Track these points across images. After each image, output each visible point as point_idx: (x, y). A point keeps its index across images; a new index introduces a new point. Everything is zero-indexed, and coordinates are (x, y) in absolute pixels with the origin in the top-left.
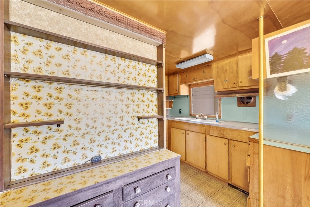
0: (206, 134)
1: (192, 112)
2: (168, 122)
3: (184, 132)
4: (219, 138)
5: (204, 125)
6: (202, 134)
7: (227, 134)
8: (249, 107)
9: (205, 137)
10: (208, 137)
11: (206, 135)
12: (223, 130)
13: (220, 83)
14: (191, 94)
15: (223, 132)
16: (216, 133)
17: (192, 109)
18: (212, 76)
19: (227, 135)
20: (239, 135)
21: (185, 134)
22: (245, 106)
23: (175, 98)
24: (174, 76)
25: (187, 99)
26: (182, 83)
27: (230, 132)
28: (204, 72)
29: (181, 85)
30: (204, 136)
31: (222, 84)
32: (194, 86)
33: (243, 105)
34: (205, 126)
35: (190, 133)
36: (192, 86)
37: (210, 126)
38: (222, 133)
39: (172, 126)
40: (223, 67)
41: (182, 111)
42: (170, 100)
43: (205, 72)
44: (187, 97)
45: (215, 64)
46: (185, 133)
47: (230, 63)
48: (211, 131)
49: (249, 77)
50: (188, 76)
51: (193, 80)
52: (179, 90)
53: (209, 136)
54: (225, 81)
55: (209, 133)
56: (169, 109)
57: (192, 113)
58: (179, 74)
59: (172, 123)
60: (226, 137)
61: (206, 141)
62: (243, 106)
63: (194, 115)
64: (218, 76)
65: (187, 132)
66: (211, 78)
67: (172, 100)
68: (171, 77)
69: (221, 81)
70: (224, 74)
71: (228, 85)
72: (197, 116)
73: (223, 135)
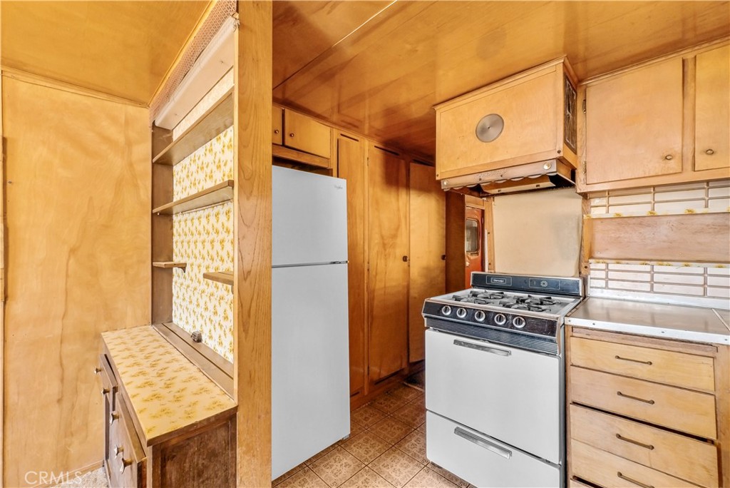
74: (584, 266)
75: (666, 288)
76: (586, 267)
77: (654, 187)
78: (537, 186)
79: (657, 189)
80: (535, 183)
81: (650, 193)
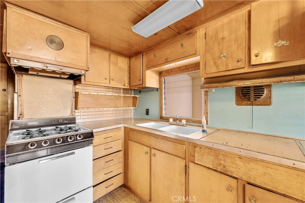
0: (187, 159)
1: (164, 112)
2: (125, 130)
3: (148, 149)
4: (215, 173)
5: (184, 142)
6: (179, 159)
7: (234, 166)
8: (258, 105)
9: (186, 166)
10: (191, 165)
11: (187, 161)
12: (224, 155)
13: (212, 63)
14: (162, 85)
15: (225, 161)
16: (208, 161)
17: (163, 109)
18: (196, 51)
19: (233, 169)
20: (264, 173)
21: (149, 154)
22: (250, 105)
23: (140, 92)
24: (136, 58)
25: (156, 95)
26: (148, 68)
27: (240, 163)
28: (182, 45)
29: (146, 71)
30: (183, 163)
31: (215, 63)
32: (166, 74)
33: (246, 102)
34: (186, 143)
35: (157, 152)
36: (164, 75)
37: (194, 145)
38: (222, 162)
39: (130, 138)
40: (217, 33)
41: (150, 112)
42: (134, 96)
43: (185, 45)
44: (157, 90)
45: (201, 29)
46: (149, 151)
47: (230, 22)
48: (196, 155)
49: (275, 44)
50: (156, 56)
51: (165, 62)
52: (143, 80)
53: (194, 164)
54: (220, 58)
55: (192, 158)
56: (133, 108)
57: (164, 115)
58: (144, 54)
59: (130, 133)
60: (231, 171)
61: (186, 173)
62: (247, 105)
63: (166, 118)
64: (208, 49)
65: (153, 151)
66: (195, 55)
67: (136, 96)
68: (133, 60)
69: (214, 59)
70: (219, 44)
71: (227, 65)
72: (170, 119)
73: (224, 167)
74: (73, 111)
75: (97, 116)
76: (74, 112)
77: (94, 85)
78: (60, 76)
79: (94, 86)
80: (59, 75)
81: (92, 87)
